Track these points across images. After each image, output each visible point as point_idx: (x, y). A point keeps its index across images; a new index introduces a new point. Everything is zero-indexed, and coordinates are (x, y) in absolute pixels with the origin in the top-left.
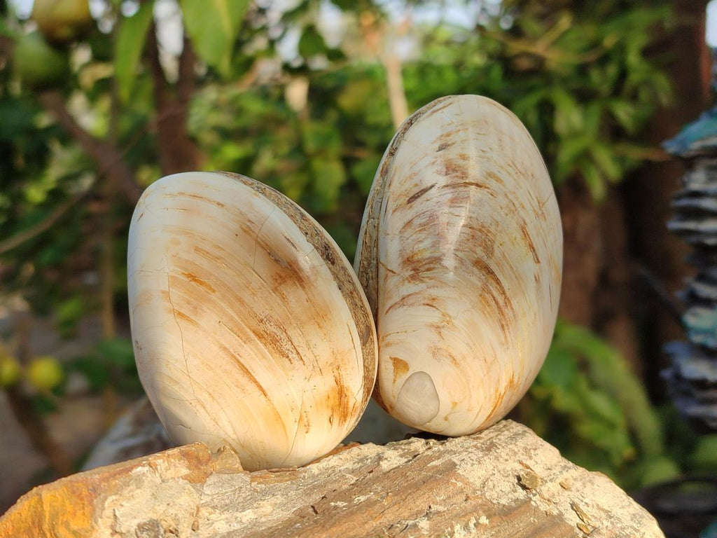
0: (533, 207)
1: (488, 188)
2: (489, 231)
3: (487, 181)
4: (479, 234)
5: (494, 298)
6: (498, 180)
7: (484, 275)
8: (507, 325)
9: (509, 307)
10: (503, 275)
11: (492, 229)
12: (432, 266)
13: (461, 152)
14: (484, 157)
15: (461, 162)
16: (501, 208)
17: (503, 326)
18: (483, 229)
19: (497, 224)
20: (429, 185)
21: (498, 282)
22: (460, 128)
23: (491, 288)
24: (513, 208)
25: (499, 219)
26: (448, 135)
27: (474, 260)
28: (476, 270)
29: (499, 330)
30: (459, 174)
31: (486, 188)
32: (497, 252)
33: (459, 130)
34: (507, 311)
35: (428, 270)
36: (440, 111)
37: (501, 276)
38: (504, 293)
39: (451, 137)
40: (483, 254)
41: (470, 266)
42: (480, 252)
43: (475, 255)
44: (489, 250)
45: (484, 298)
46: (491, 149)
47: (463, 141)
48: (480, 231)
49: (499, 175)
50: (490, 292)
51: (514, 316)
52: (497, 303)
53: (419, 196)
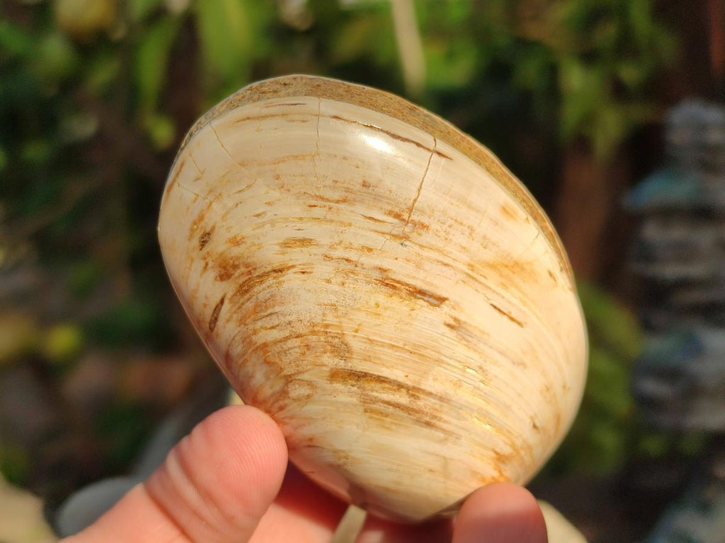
0: (390, 234)
1: (293, 266)
2: (327, 326)
3: (286, 257)
4: (314, 338)
5: (389, 403)
6: (305, 242)
7: (353, 386)
8: (435, 417)
9: (422, 396)
10: (384, 365)
11: (330, 319)
12: (281, 403)
13: (230, 235)
14: (263, 224)
15: (236, 251)
16: (329, 281)
17: (428, 424)
18: (316, 329)
19: (334, 307)
20: (218, 300)
21: (381, 380)
22: (211, 198)
23: (375, 394)
24: (350, 267)
25: (333, 299)
26: (201, 218)
27: (328, 374)
28: (338, 386)
29: (426, 431)
30: (243, 269)
31: (289, 268)
32: (355, 344)
33: (211, 203)
34: (423, 403)
35: (281, 408)
36: (176, 184)
37: (384, 369)
38: (400, 386)
39: (206, 220)
40: (336, 360)
41: (328, 386)
42: (330, 361)
43: (324, 368)
44: (342, 350)
45: (372, 411)
46: (268, 204)
47: (224, 218)
48: (313, 333)
49: (300, 235)
50: (375, 400)
51: (441, 399)
52: (397, 406)
53: (216, 319)
